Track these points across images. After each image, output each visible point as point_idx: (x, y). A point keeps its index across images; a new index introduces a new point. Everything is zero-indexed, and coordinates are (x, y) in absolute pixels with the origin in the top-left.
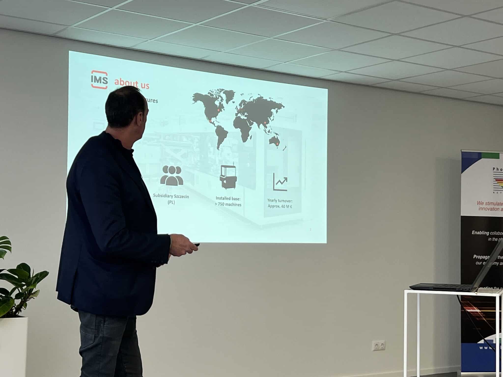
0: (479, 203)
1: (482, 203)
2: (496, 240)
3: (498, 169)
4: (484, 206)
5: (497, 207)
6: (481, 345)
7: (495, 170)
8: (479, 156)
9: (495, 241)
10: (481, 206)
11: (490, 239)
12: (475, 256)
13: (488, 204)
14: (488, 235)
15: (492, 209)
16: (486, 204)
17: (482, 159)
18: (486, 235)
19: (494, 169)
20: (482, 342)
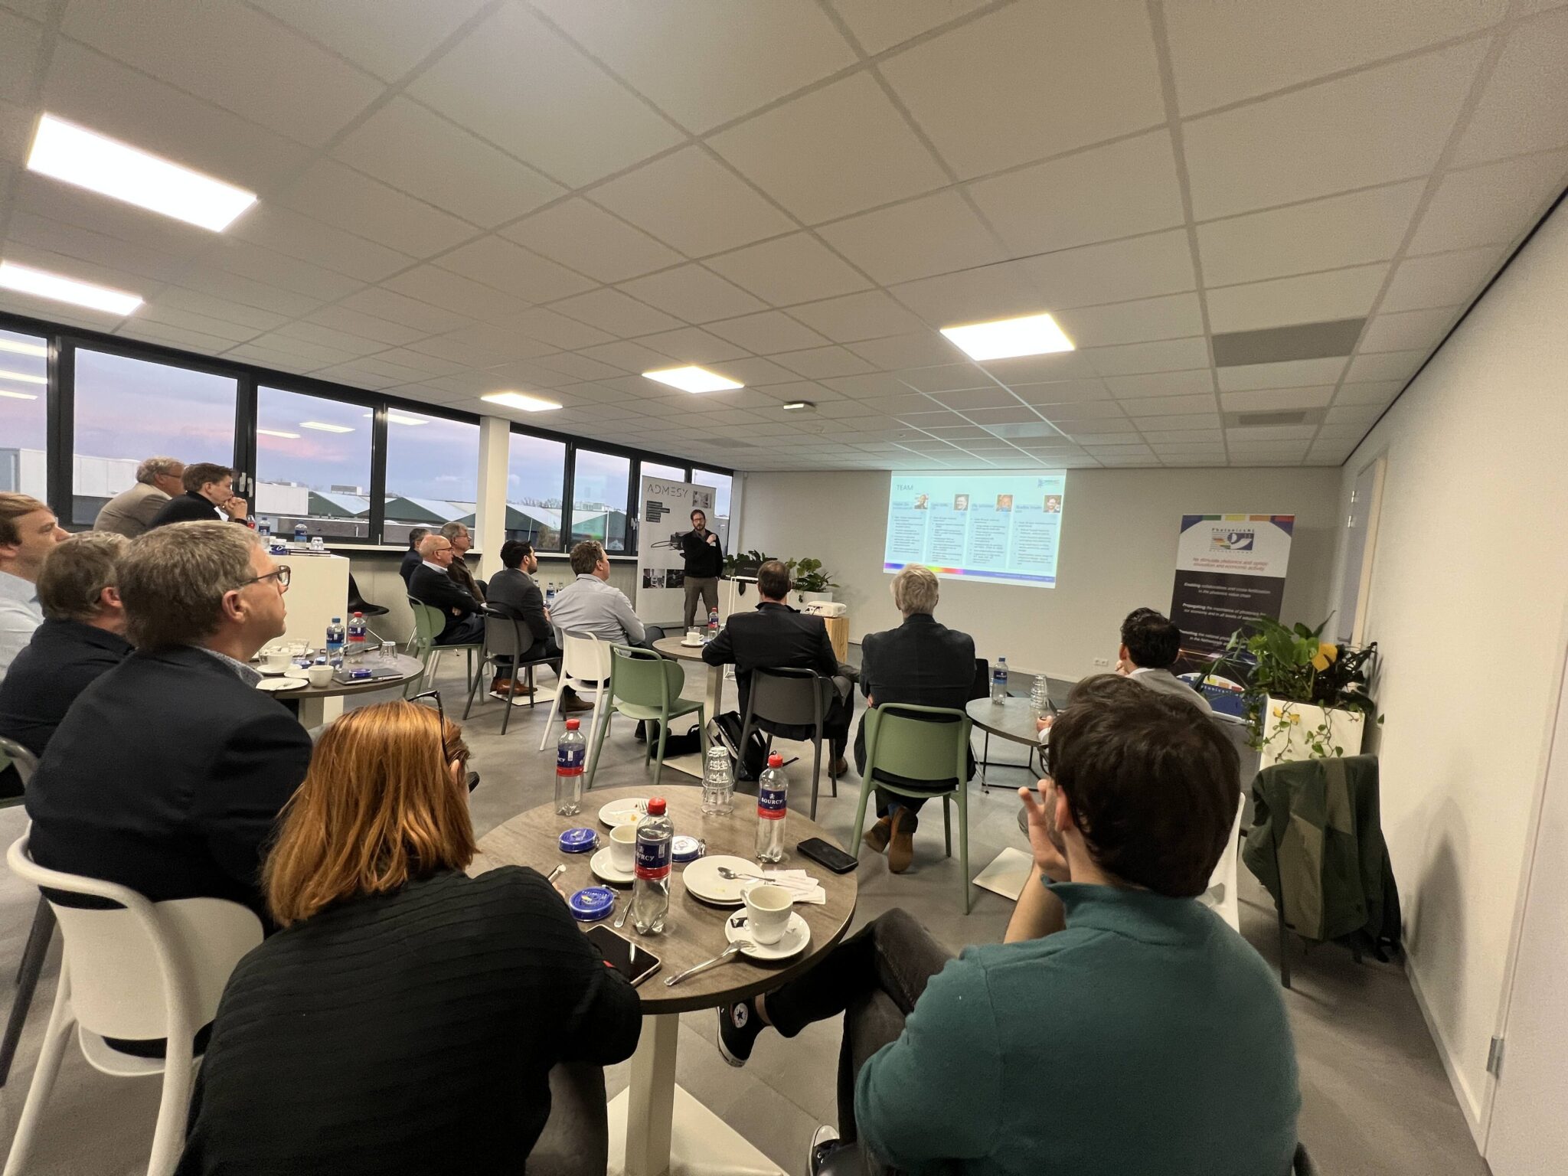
0: (1196, 559)
1: (1199, 560)
2: (1207, 592)
3: (1217, 530)
5: (1212, 563)
7: (1215, 531)
8: (1199, 519)
9: (1203, 593)
10: (1196, 562)
11: (1200, 591)
12: (1184, 604)
14: (1199, 587)
15: (1206, 565)
16: (1202, 560)
17: (1203, 521)
18: (1196, 587)
19: (1213, 529)
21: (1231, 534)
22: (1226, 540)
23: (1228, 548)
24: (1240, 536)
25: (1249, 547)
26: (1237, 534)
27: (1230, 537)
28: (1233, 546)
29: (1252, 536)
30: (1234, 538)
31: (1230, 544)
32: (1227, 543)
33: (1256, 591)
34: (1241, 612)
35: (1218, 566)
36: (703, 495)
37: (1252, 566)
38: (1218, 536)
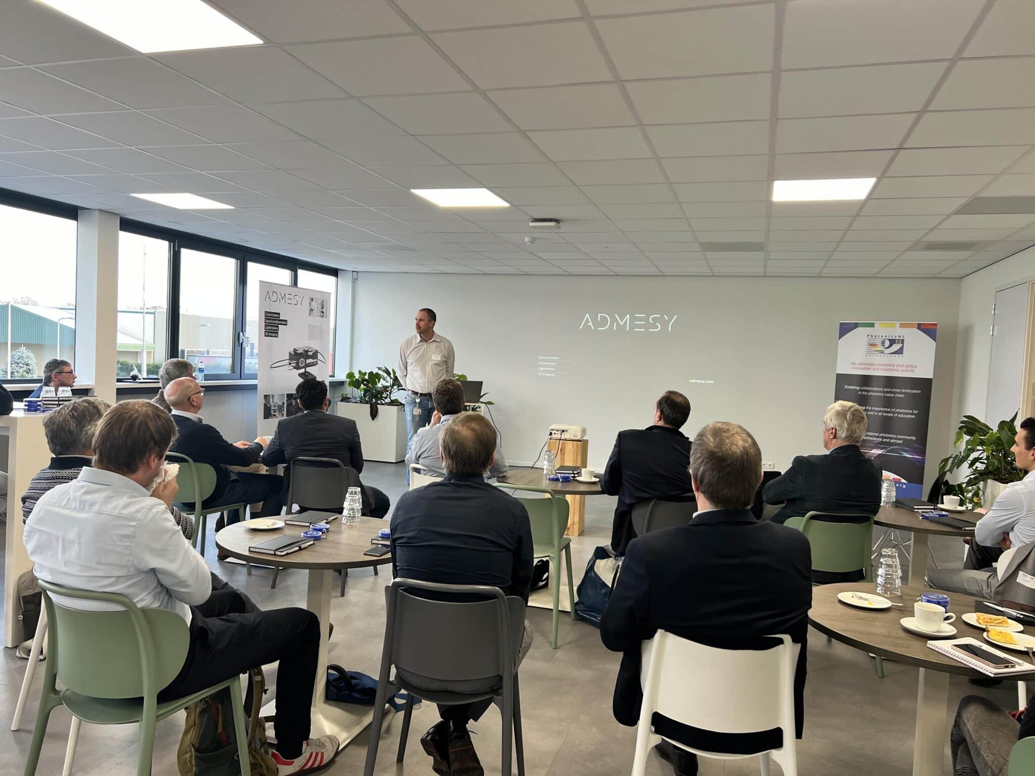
0: (853, 363)
1: (855, 364)
2: (866, 393)
3: (872, 336)
4: (857, 366)
5: (870, 367)
7: (870, 337)
8: (856, 326)
9: (864, 395)
11: (860, 393)
13: (861, 364)
14: (858, 389)
15: (863, 369)
16: (859, 364)
17: (859, 328)
18: (856, 389)
19: (868, 335)
21: (885, 340)
22: (879, 345)
23: (882, 352)
24: (892, 342)
25: (900, 352)
26: (889, 340)
27: (883, 343)
28: (887, 351)
29: (903, 341)
30: (887, 343)
31: (884, 349)
32: (880, 348)
33: (908, 391)
34: (898, 410)
35: (874, 369)
36: (319, 302)
37: (904, 368)
38: (873, 342)
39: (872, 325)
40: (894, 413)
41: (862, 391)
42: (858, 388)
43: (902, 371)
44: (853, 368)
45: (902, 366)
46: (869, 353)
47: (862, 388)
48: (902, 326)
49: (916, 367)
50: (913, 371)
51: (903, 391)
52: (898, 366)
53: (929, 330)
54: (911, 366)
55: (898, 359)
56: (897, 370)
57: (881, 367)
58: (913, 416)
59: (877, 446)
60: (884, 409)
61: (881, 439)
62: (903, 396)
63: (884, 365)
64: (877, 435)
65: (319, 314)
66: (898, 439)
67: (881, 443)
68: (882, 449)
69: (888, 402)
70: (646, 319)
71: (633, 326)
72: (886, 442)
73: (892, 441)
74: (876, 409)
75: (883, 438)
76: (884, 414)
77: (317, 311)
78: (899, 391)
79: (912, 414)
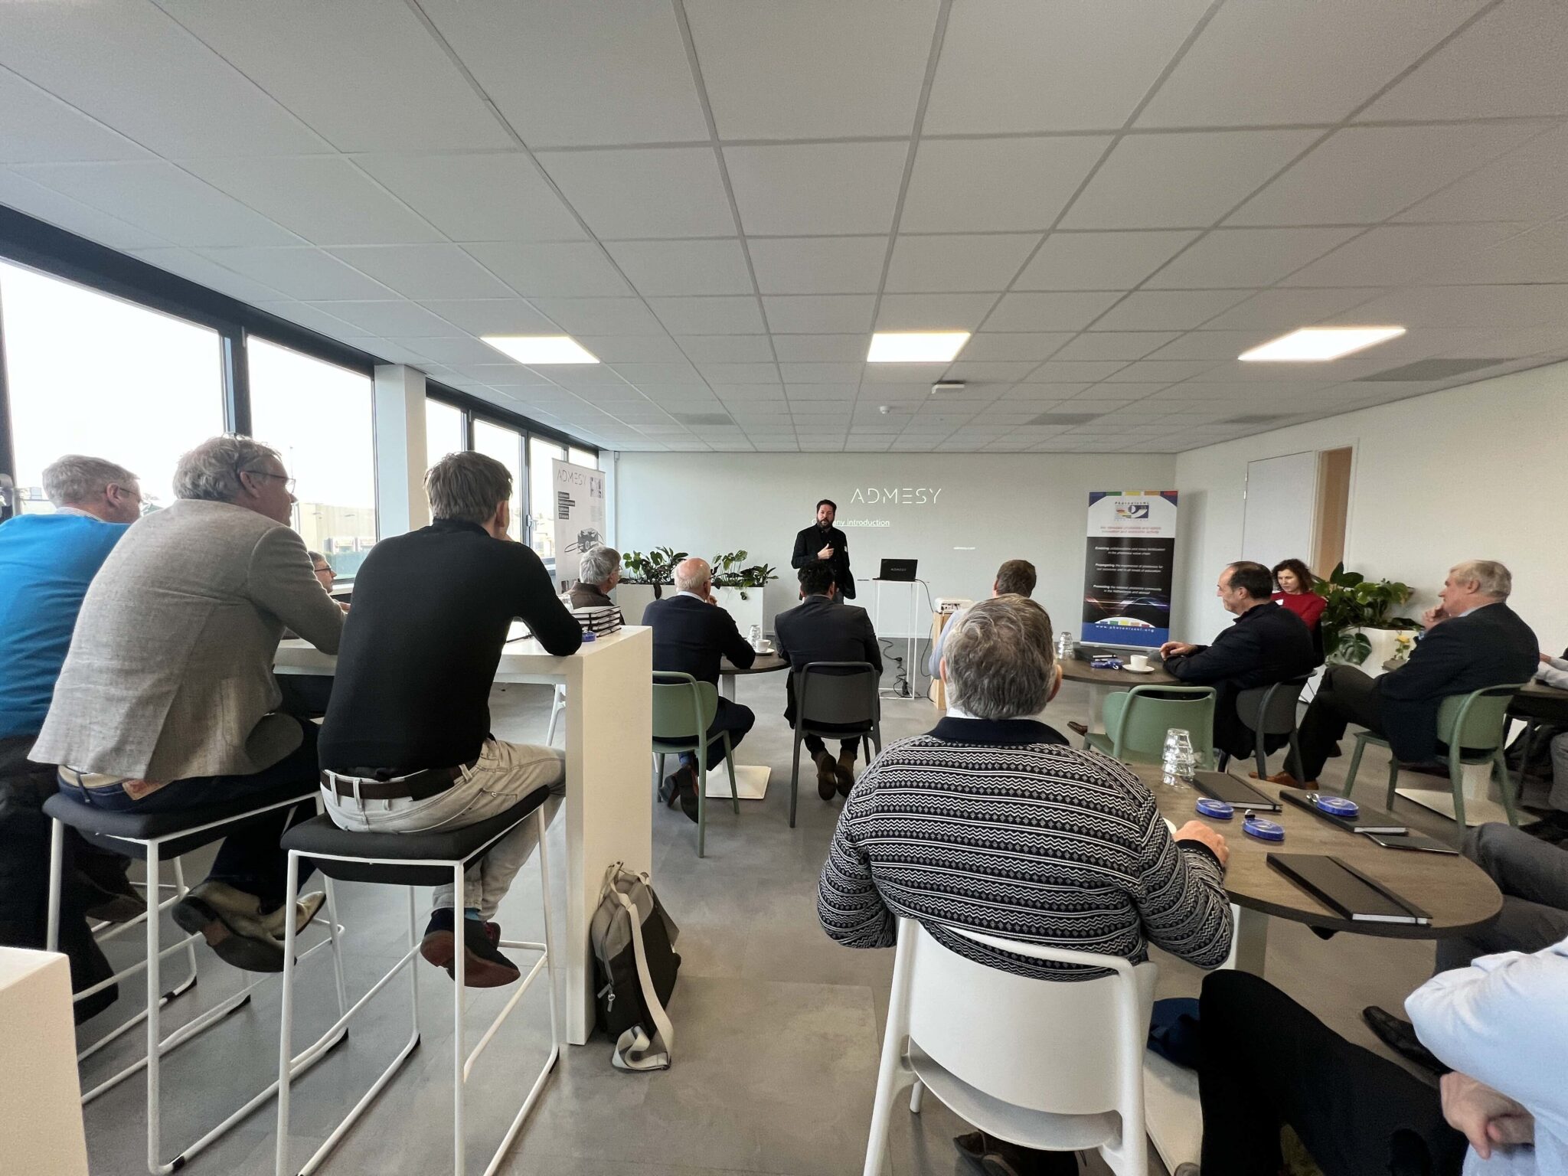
3: (1119, 503)
4: (1107, 530)
5: (1117, 530)
6: (1097, 625)
8: (1104, 494)
9: (1113, 554)
11: (1109, 553)
12: (1098, 564)
13: (1110, 528)
15: (1112, 532)
16: (1108, 528)
18: (1106, 550)
19: (1116, 503)
20: (1098, 622)
21: (1131, 506)
22: (1127, 511)
23: (1129, 517)
24: (1138, 508)
25: (1146, 516)
26: (1135, 506)
27: (1130, 509)
28: (1134, 516)
29: (1147, 507)
30: (1134, 509)
31: (1130, 514)
32: (1128, 513)
33: (1154, 549)
34: (1144, 567)
35: (1122, 532)
36: (597, 481)
37: (1150, 530)
38: (1120, 508)
39: (1119, 494)
40: (1141, 569)
41: (1111, 551)
42: (1108, 549)
43: (1148, 532)
44: (1103, 531)
45: (1147, 528)
46: (1117, 518)
47: (1112, 549)
48: (1147, 493)
49: (1160, 528)
50: (1157, 532)
51: (1149, 549)
52: (1144, 528)
53: (1172, 497)
54: (1155, 528)
55: (1144, 522)
56: (1143, 532)
57: (1128, 530)
58: (1159, 571)
59: (1127, 598)
60: (1131, 566)
61: (1130, 592)
62: (1149, 554)
63: (1131, 528)
64: (1127, 588)
65: (598, 493)
66: (1146, 591)
67: (1130, 595)
68: (1132, 599)
69: (1134, 560)
70: (913, 492)
71: (901, 499)
72: (1135, 594)
73: (1140, 593)
74: (1125, 566)
75: (1132, 590)
76: (1133, 570)
77: (596, 493)
78: (1145, 549)
79: (1159, 569)
